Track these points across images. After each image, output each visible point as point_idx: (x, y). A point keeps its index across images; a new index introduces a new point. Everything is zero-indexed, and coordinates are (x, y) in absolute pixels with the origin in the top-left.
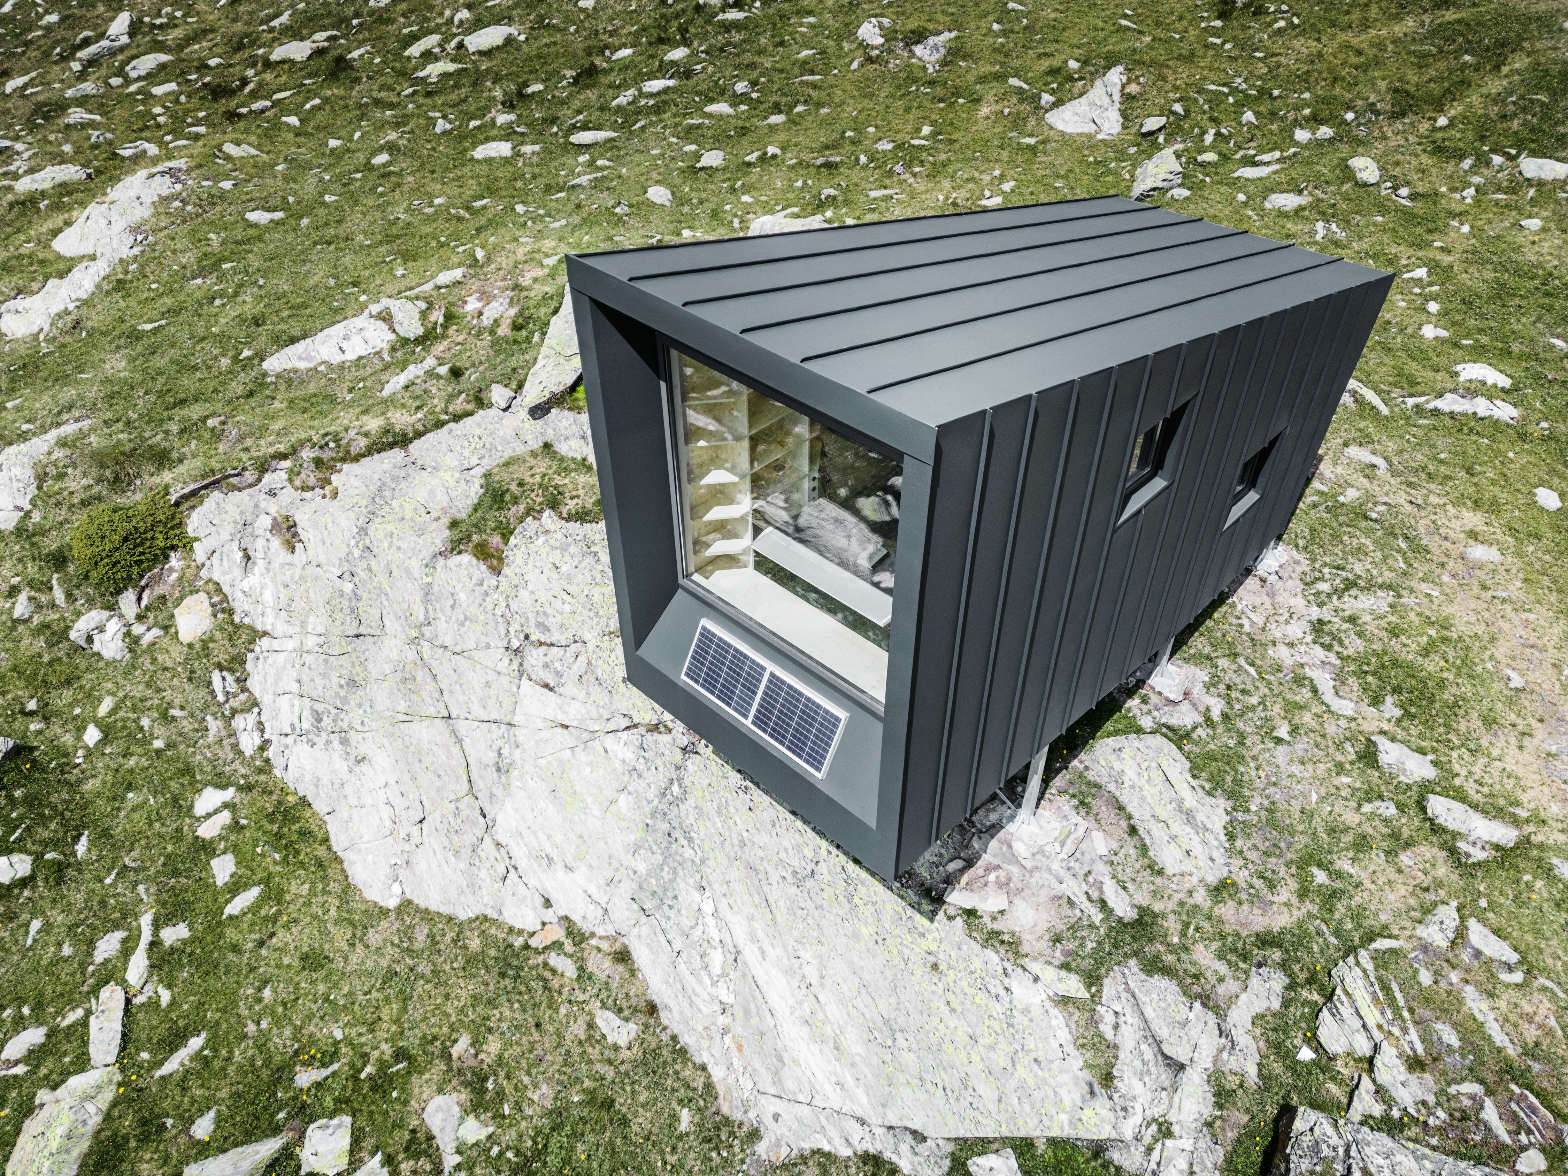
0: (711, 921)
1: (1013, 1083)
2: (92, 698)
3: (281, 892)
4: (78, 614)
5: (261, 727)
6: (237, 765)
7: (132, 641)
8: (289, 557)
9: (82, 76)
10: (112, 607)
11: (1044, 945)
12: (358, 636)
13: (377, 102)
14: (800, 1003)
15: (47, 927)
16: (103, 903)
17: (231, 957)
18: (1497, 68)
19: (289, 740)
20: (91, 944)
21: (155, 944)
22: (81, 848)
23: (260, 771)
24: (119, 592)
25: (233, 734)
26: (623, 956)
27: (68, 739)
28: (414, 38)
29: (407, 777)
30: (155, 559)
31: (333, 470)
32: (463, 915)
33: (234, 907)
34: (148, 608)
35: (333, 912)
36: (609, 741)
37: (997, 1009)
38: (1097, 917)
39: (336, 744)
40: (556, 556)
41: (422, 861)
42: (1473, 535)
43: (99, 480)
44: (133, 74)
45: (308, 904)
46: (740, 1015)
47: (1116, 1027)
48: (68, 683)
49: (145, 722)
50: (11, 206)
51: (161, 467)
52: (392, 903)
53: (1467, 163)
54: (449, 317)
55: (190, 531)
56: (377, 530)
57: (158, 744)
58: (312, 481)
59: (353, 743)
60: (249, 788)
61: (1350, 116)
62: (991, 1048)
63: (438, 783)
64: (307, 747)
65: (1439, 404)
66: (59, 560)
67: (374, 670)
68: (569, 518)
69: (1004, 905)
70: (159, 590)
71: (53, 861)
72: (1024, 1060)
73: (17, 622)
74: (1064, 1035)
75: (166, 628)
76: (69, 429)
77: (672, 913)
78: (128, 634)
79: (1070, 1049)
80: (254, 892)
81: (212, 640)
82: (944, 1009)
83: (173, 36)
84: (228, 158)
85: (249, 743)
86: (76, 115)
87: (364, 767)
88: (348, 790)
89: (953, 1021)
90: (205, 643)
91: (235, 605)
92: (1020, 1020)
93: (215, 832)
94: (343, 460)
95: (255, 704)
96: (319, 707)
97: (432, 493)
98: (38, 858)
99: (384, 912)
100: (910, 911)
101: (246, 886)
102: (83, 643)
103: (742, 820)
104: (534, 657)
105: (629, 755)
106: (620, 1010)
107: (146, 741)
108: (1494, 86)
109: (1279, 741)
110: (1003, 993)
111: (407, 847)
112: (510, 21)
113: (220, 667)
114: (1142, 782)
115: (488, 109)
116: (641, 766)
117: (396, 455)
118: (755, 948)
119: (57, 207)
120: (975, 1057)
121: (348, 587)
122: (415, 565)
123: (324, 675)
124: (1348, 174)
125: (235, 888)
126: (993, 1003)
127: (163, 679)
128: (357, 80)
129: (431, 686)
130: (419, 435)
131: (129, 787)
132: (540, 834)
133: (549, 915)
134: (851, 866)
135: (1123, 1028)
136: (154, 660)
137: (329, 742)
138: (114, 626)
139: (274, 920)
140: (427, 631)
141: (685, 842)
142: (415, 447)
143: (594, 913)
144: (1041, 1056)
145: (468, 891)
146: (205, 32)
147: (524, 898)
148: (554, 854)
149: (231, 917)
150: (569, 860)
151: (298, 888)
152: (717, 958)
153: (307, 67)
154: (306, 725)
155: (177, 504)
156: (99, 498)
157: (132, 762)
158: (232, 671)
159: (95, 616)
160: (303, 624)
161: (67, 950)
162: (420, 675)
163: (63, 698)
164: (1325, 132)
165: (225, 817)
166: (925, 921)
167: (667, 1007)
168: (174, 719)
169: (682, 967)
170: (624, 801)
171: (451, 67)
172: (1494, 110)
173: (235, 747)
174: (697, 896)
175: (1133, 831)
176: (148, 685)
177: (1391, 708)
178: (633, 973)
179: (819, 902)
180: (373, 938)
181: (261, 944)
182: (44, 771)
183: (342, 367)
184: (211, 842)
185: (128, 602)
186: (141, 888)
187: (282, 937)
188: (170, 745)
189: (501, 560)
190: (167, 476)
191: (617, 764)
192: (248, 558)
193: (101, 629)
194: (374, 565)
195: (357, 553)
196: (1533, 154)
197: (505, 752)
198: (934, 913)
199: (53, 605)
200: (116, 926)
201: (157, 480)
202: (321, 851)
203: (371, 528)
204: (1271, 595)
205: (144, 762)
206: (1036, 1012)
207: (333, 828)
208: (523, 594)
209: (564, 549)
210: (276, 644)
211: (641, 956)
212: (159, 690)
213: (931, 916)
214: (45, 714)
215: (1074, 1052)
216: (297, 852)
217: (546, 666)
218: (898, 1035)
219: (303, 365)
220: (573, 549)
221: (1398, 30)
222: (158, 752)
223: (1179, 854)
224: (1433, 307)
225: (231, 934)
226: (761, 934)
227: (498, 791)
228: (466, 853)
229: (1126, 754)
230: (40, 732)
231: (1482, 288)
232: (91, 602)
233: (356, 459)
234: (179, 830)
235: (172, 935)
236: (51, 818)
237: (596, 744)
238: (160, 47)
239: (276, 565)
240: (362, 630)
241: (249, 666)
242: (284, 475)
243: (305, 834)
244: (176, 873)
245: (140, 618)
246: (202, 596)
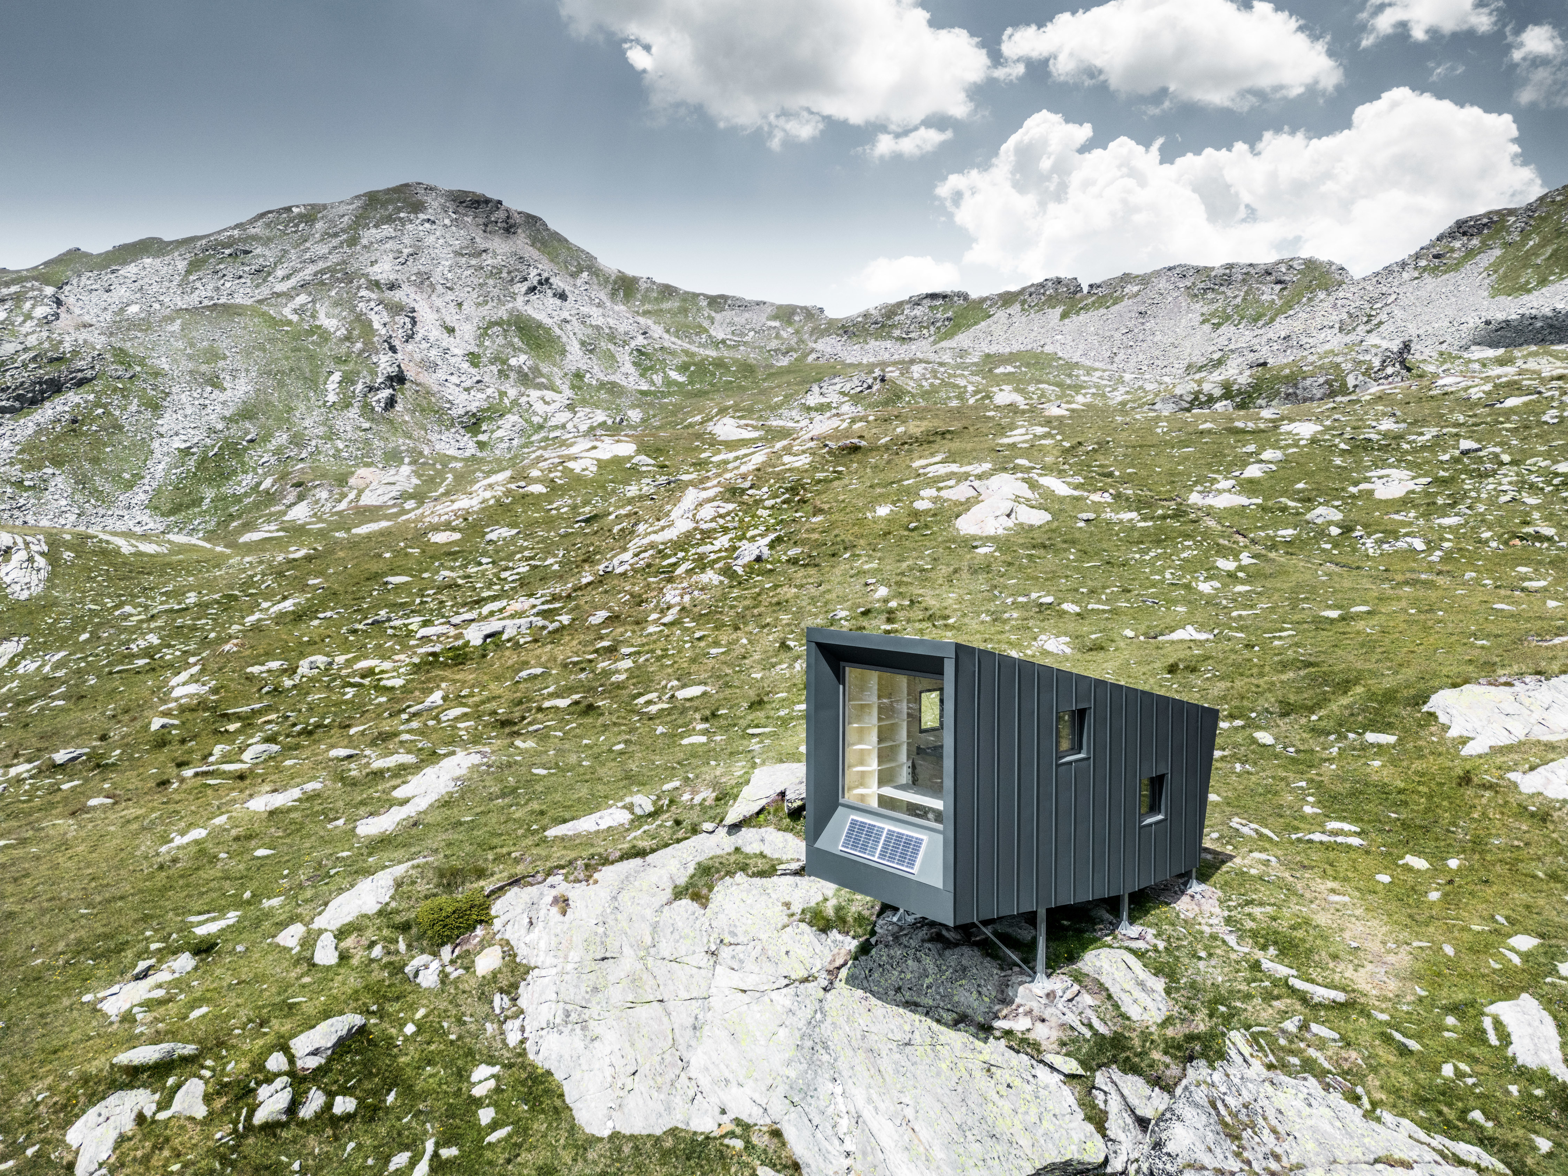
0: (840, 1099)
1: (1041, 1131)
2: (413, 1007)
3: (526, 1129)
4: (413, 957)
5: (523, 1029)
6: (504, 1052)
7: (444, 977)
8: (561, 918)
9: (408, 721)
10: (436, 954)
11: (1055, 1046)
12: (603, 959)
13: (615, 724)
14: (902, 1136)
15: (359, 1147)
16: (399, 1134)
17: (487, 1168)
18: (1345, 692)
19: (544, 1033)
20: (387, 1159)
21: (436, 1155)
22: (390, 1099)
23: (520, 1055)
24: (443, 944)
25: (502, 1033)
26: (776, 1134)
27: (393, 1031)
28: (641, 695)
29: (627, 1044)
30: (467, 929)
31: (596, 870)
32: (658, 1132)
33: (493, 1138)
34: (458, 957)
35: (562, 1141)
36: (775, 995)
37: (1029, 1088)
38: (1088, 1034)
39: (578, 1030)
40: (744, 895)
41: (631, 1102)
42: (1333, 891)
43: (437, 886)
44: (444, 718)
45: (545, 1136)
46: (859, 1157)
47: (1106, 1101)
48: (398, 999)
49: (445, 1025)
50: (368, 775)
51: (479, 877)
52: (606, 1133)
53: (1332, 737)
54: (672, 802)
55: (493, 912)
56: (624, 897)
57: (453, 1037)
58: (582, 876)
59: (591, 1028)
60: (510, 1066)
61: (1253, 715)
62: (1027, 1113)
63: (650, 1045)
64: (556, 1035)
65: (1311, 836)
66: (405, 927)
67: (612, 978)
68: (754, 875)
69: (1029, 1026)
70: (465, 948)
71: (371, 1105)
72: (1047, 1116)
73: (372, 961)
74: (1071, 1100)
75: (467, 969)
76: (421, 861)
77: (813, 1101)
78: (442, 971)
79: (1075, 1107)
80: (508, 1129)
81: (500, 971)
82: (996, 1097)
83: (471, 701)
84: (517, 748)
85: (513, 1039)
86: (405, 737)
87: (596, 1044)
88: (582, 1061)
89: (1000, 1102)
90: (495, 974)
91: (519, 952)
92: (1043, 1093)
93: (484, 1093)
94: (603, 864)
95: (522, 1012)
96: (569, 1007)
97: (661, 877)
98: (361, 1101)
99: (600, 1140)
100: (971, 1039)
101: (502, 1126)
102: (411, 976)
103: (863, 1020)
104: (725, 953)
105: (788, 1003)
106: (775, 1165)
107: (446, 1034)
108: (1345, 701)
109: (1200, 958)
110: (1031, 1079)
111: (621, 1094)
112: (706, 684)
113: (501, 991)
114: (1114, 970)
115: (691, 722)
116: (795, 1007)
117: (638, 861)
118: (871, 1108)
119: (396, 775)
120: (1017, 1122)
121: (601, 930)
122: (649, 913)
123: (576, 986)
124: (1254, 741)
125: (494, 1126)
126: (1025, 1085)
127: (462, 998)
128: (602, 714)
129: (652, 982)
130: (653, 851)
131: (429, 1063)
132: (722, 1066)
133: (725, 1119)
134: (934, 1025)
135: (1110, 1102)
136: (457, 988)
137: (573, 1030)
138: (435, 965)
139: (520, 1146)
140: (652, 951)
141: (823, 1051)
142: (650, 858)
143: (757, 1112)
144: (1057, 1112)
145: (664, 1114)
146: (494, 698)
147: (707, 1111)
148: (730, 1077)
149: (489, 1144)
150: (741, 1080)
151: (539, 1125)
152: (844, 1124)
153: (569, 710)
154: (558, 1021)
155: (488, 896)
156: (435, 895)
157: (433, 1047)
158: (508, 993)
159: (425, 958)
160: (566, 957)
161: (370, 1162)
162: (645, 976)
163: (392, 1008)
164: (1239, 723)
165: (492, 1083)
166: (981, 1044)
167: (808, 1166)
168: (465, 1023)
169: (819, 1135)
170: (782, 1032)
171: (666, 706)
172: (1347, 713)
173: (504, 1041)
174: (830, 1085)
175: (1110, 997)
176: (451, 1002)
177: (1272, 951)
178: (784, 1144)
179: (914, 1060)
180: (591, 1155)
181: (509, 1161)
182: (376, 1045)
183: (598, 832)
184: (480, 1098)
185: (446, 952)
186: (428, 1126)
187: (524, 1156)
188: (460, 1038)
189: (707, 899)
190: (482, 883)
191: (779, 1008)
192: (531, 923)
193: (427, 967)
194: (619, 917)
195: (609, 911)
196: (1372, 731)
197: (700, 1017)
198: (987, 1038)
199: (397, 952)
200: (407, 1148)
201: (475, 885)
202: (558, 1103)
203: (620, 897)
204: (1199, 905)
205: (442, 1047)
206: (1053, 1088)
207: (567, 1088)
208: (721, 916)
209: (749, 892)
210: (543, 973)
211: (790, 1133)
212: (458, 1005)
213: (985, 1041)
214: (381, 1014)
215: (1078, 1110)
216: (541, 1103)
217: (733, 957)
218: (968, 1133)
219: (570, 833)
220: (754, 892)
221: (1284, 677)
222: (452, 1042)
223: (1140, 1010)
224: (1311, 799)
225: (488, 1154)
226: (875, 1097)
227: (693, 1043)
228: (666, 1088)
229: (1102, 956)
230: (376, 1025)
231: (1344, 792)
232: (423, 951)
233: (612, 863)
234: (460, 1089)
235: (448, 1153)
236: (376, 1076)
237: (766, 999)
238: (465, 705)
239: (551, 924)
240: (608, 955)
241: (520, 991)
242: (561, 877)
243: (546, 1091)
244: (453, 1117)
245: (452, 962)
246: (497, 948)
